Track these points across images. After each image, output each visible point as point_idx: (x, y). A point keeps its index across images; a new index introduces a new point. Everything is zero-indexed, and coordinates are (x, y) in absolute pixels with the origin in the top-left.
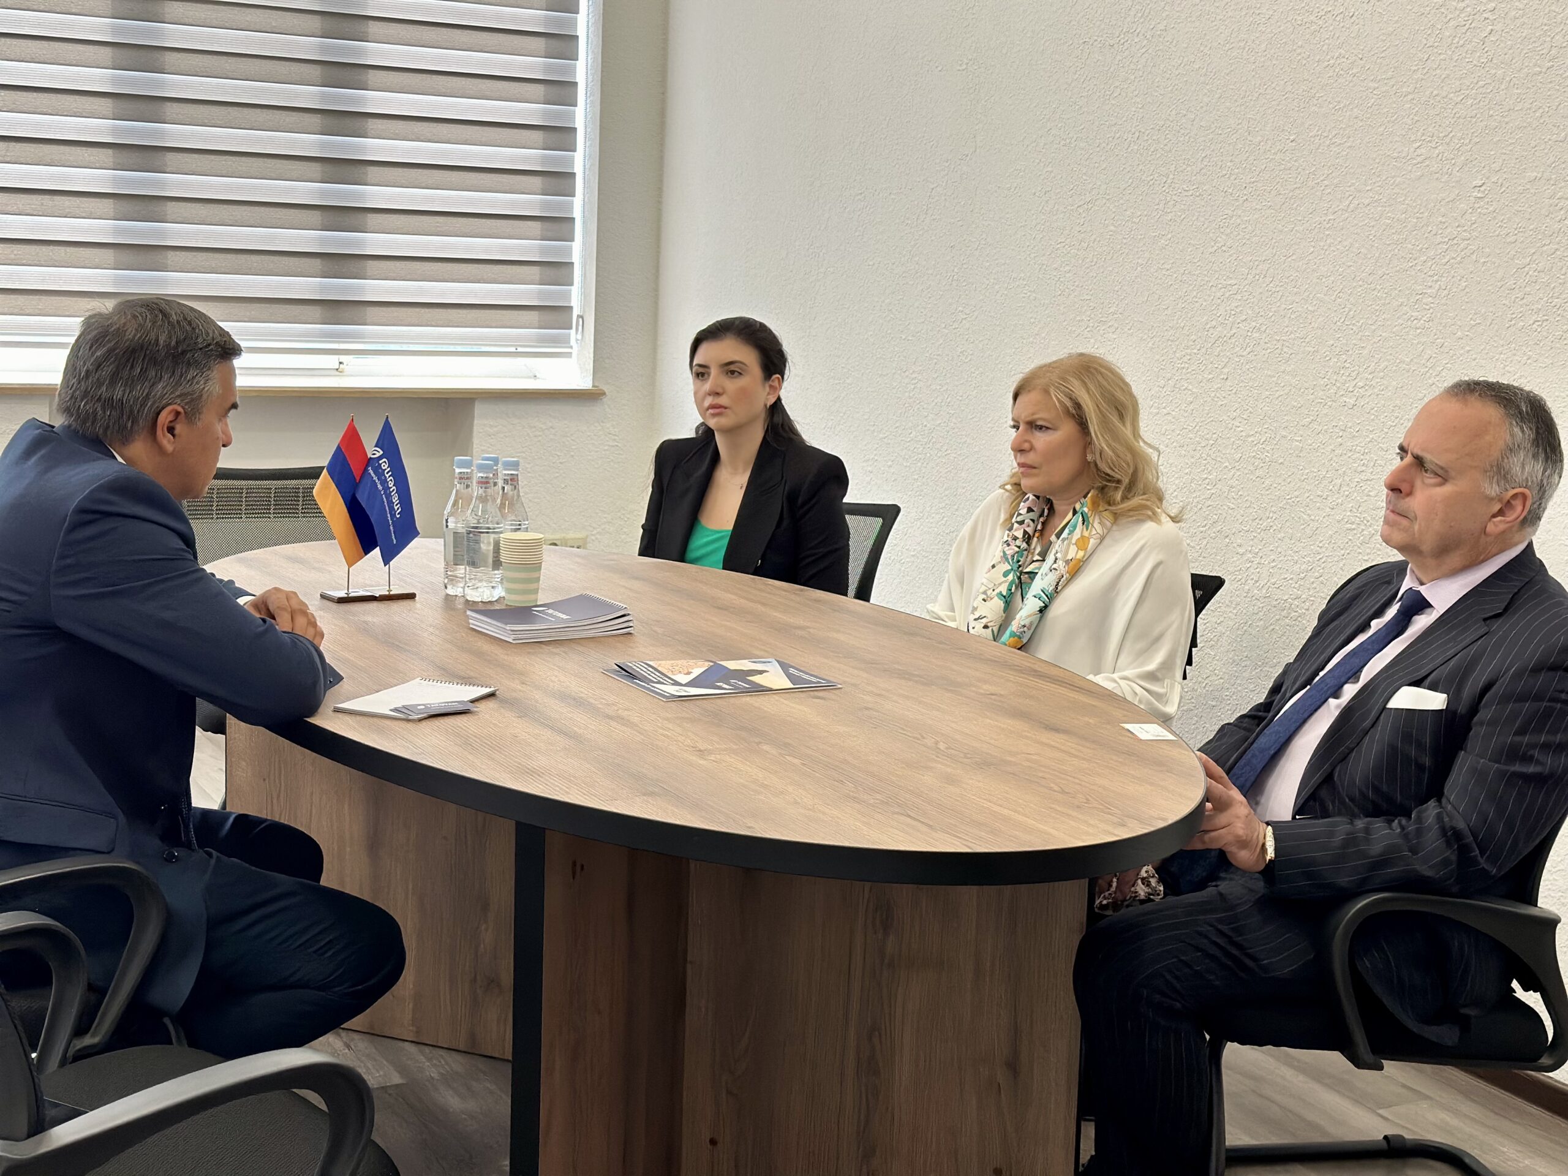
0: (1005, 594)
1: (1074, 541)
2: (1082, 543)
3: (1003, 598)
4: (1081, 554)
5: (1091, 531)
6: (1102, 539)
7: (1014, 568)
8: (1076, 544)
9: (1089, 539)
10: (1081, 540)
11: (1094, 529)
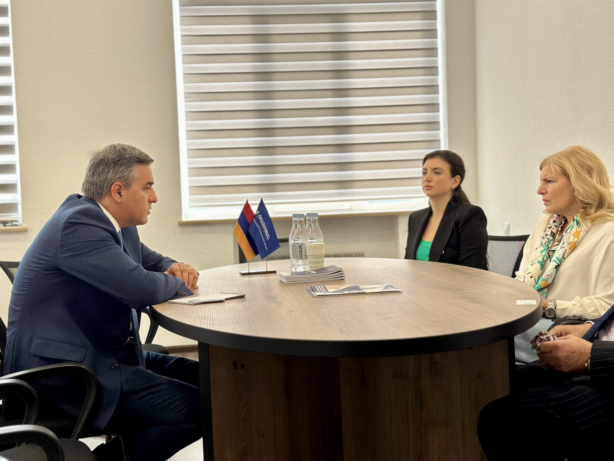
0: (541, 261)
1: (572, 234)
2: (576, 234)
3: (540, 263)
4: (576, 239)
5: (581, 228)
6: (587, 232)
7: (546, 249)
8: (573, 235)
9: (580, 232)
10: (576, 233)
11: (583, 227)
